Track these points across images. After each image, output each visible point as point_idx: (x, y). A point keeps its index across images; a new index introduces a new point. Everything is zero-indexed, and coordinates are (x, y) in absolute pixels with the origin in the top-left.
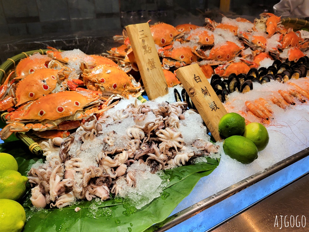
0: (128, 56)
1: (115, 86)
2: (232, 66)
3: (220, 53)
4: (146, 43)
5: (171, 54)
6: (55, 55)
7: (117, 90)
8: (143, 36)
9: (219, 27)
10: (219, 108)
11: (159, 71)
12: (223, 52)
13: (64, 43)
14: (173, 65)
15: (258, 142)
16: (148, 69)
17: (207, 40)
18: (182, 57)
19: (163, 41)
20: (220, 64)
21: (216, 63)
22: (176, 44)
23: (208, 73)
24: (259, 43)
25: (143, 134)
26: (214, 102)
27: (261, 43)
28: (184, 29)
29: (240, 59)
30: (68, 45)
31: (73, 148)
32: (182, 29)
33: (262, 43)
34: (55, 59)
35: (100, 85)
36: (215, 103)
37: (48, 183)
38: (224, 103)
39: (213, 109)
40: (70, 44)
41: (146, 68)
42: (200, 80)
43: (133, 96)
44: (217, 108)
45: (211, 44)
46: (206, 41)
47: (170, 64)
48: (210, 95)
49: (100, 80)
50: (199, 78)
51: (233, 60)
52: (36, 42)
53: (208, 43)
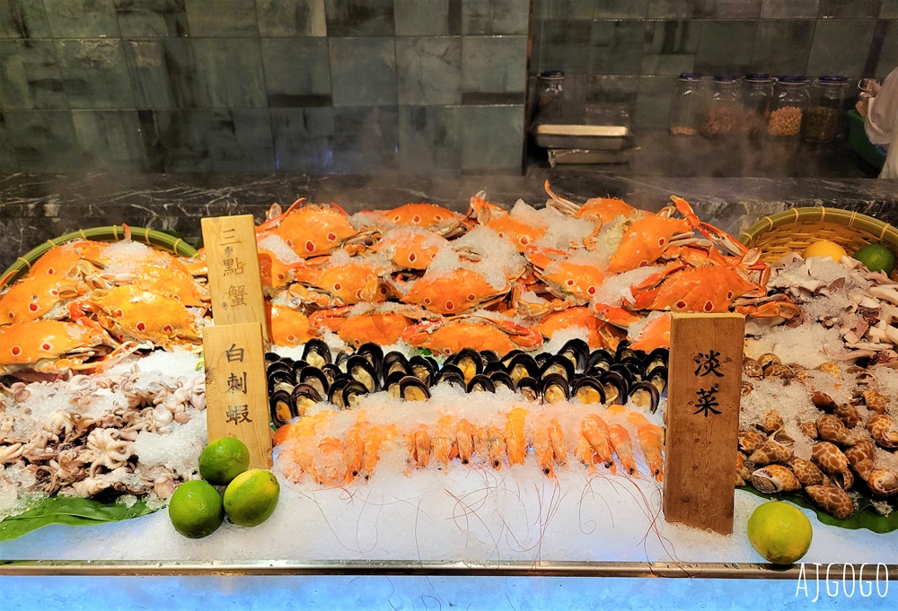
1: (141, 327)
4: (234, 255)
7: (146, 334)
8: (232, 240)
10: (248, 421)
12: (438, 293)
16: (225, 305)
17: (412, 258)
18: (337, 287)
19: (310, 247)
20: (424, 319)
21: (419, 313)
24: (571, 283)
26: (246, 406)
27: (575, 284)
32: (397, 219)
33: (578, 284)
35: (115, 320)
36: (246, 409)
39: (231, 420)
41: (221, 303)
42: (242, 356)
44: (245, 418)
45: (420, 266)
46: (410, 260)
48: (245, 392)
49: (116, 311)
51: (464, 316)
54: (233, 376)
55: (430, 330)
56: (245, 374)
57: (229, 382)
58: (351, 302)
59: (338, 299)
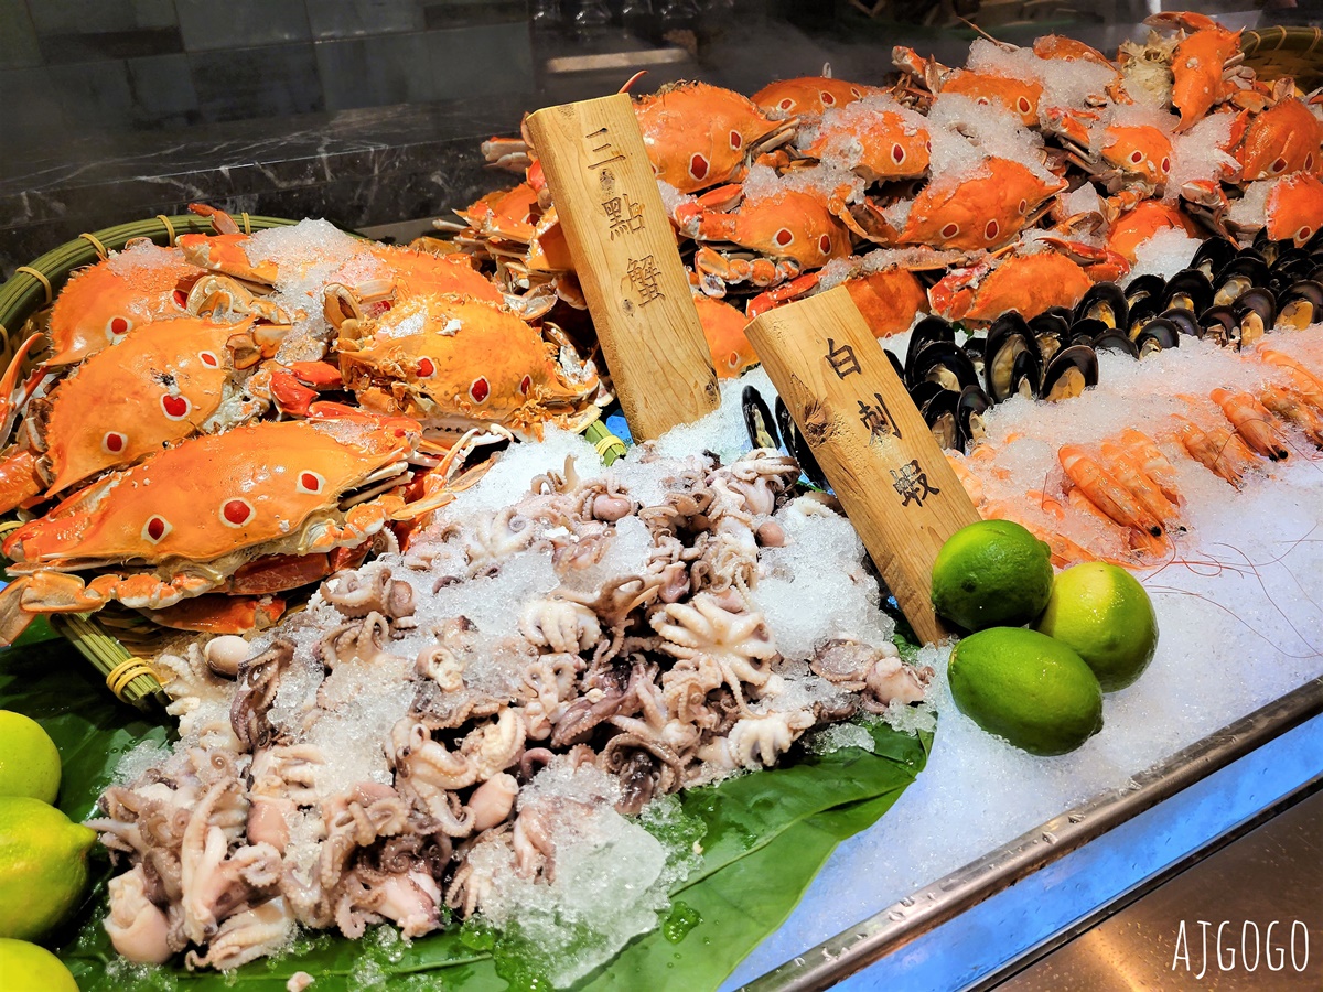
0: (543, 240)
1: (480, 390)
2: (1007, 272)
3: (957, 212)
4: (619, 188)
5: (732, 226)
6: (215, 252)
7: (492, 407)
8: (607, 154)
9: (954, 88)
10: (936, 492)
11: (679, 307)
12: (970, 210)
13: (268, 179)
14: (745, 274)
15: (1108, 655)
16: (628, 306)
17: (898, 155)
18: (784, 238)
19: (699, 168)
20: (954, 266)
21: (934, 260)
22: (759, 178)
23: (900, 306)
24: (1136, 158)
25: (593, 628)
26: (914, 463)
27: (1143, 158)
28: (794, 104)
29: (1047, 240)
30: (283, 185)
31: (288, 696)
32: (786, 105)
33: (1148, 158)
34: (218, 273)
35: (415, 388)
36: (918, 470)
37: (178, 859)
38: (967, 449)
39: (908, 499)
40: (296, 183)
41: (620, 301)
42: (856, 362)
43: (565, 427)
44: (927, 489)
45: (915, 171)
46: (895, 160)
47: (730, 269)
48: (898, 434)
49: (413, 363)
50: (852, 357)
51: (1015, 244)
52: (144, 178)
53: (898, 169)
54: (865, 409)
55: (973, 283)
56: (878, 396)
57: (864, 420)
58: (813, 263)
59: (789, 264)
